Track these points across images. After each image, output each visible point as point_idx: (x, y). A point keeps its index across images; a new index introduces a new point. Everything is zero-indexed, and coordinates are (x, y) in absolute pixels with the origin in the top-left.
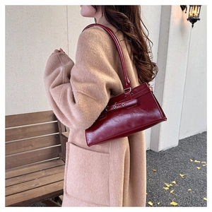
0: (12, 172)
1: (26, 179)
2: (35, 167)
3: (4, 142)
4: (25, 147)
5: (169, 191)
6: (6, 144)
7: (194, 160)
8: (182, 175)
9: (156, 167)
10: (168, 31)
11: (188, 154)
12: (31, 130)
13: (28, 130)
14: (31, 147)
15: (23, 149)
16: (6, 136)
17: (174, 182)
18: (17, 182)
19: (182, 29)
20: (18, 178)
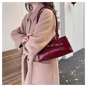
0: (7, 77)
1: (14, 79)
2: (17, 73)
3: (2, 64)
4: (11, 65)
5: (73, 74)
6: (2, 65)
7: (81, 60)
8: (77, 67)
9: (66, 66)
10: (64, 9)
11: (78, 58)
12: (13, 57)
13: (11, 58)
14: (13, 65)
15: (10, 66)
16: (2, 61)
17: (75, 71)
18: (10, 81)
19: (69, 7)
20: (10, 79)
